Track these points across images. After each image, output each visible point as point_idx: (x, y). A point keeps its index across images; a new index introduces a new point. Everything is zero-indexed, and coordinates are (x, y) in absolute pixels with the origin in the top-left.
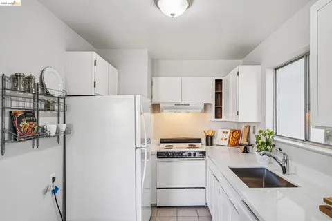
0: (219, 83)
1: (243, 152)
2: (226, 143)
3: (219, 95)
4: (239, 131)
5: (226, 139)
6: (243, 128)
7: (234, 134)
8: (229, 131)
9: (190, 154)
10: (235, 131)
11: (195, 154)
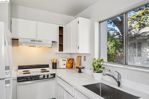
0: (61, 29)
1: (79, 72)
2: (65, 67)
3: (61, 36)
4: (73, 59)
5: (64, 65)
6: (75, 58)
7: (70, 61)
8: (66, 59)
9: (44, 76)
10: (70, 59)
11: (48, 76)
